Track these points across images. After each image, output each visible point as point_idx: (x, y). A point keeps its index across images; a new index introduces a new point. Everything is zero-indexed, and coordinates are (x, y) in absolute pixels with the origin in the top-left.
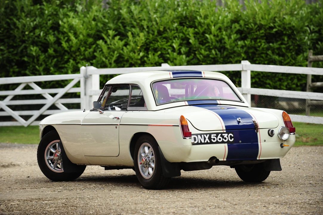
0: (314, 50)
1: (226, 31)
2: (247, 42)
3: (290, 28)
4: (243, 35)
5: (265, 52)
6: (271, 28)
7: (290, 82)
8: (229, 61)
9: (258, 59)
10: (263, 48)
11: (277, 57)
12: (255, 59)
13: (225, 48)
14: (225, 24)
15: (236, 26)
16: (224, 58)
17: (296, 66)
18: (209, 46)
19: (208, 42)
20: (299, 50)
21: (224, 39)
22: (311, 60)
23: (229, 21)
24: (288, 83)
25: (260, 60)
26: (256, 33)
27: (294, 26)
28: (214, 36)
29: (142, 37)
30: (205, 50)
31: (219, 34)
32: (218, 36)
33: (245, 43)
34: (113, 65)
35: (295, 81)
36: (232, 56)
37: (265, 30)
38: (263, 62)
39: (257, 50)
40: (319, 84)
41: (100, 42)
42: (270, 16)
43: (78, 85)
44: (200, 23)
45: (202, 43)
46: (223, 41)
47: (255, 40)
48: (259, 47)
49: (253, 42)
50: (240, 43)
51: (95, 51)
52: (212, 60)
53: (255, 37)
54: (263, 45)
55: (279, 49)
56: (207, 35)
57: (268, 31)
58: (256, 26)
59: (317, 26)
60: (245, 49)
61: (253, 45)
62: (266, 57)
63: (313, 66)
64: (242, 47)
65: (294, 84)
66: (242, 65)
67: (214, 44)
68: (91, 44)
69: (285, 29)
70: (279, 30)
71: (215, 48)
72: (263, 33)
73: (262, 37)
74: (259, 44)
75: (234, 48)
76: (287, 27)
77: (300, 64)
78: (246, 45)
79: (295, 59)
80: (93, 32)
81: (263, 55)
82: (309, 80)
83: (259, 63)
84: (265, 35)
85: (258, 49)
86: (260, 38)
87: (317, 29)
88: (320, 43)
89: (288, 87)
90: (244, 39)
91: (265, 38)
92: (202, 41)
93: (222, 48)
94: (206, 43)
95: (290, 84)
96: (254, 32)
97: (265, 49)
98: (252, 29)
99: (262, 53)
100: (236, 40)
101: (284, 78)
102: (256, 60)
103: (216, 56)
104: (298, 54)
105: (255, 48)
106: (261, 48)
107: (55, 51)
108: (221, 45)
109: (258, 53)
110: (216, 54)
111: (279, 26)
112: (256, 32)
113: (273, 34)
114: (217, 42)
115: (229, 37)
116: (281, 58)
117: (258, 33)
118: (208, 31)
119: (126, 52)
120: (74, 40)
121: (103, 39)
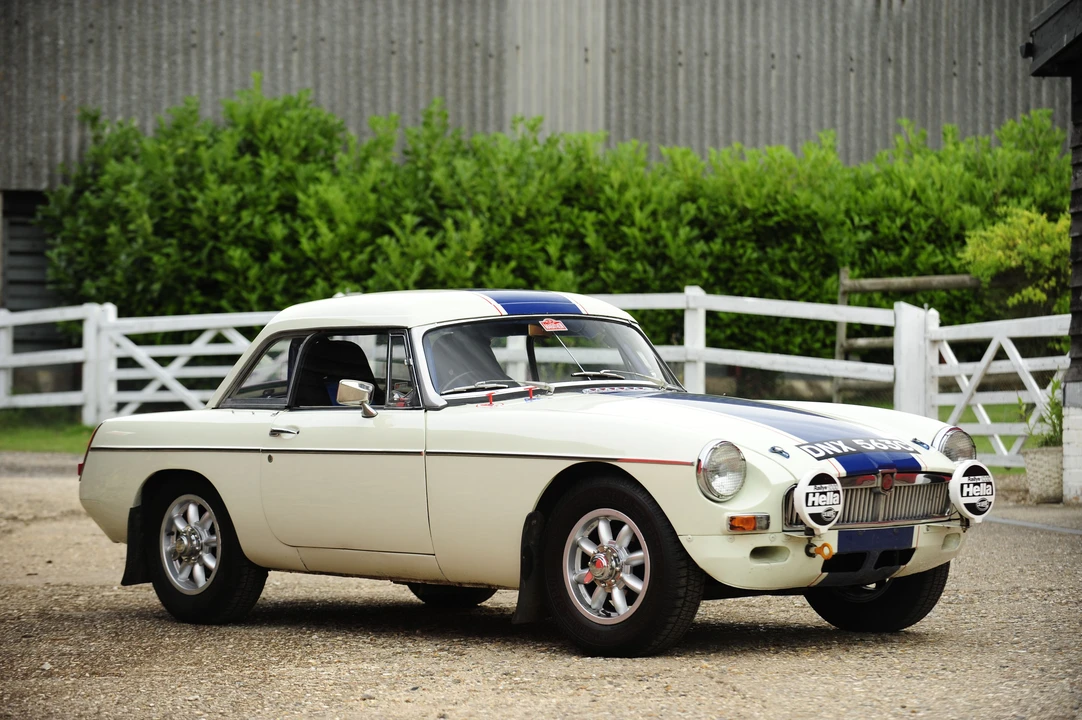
0: (862, 268)
1: (667, 218)
2: (716, 246)
3: (808, 217)
4: (706, 230)
5: (753, 268)
6: (769, 215)
7: (808, 336)
8: (673, 286)
9: (738, 284)
10: (749, 260)
11: (780, 280)
12: (731, 284)
13: (664, 258)
14: (666, 204)
15: (690, 209)
16: (663, 279)
17: (822, 302)
18: (629, 253)
19: (628, 244)
20: (830, 267)
21: (662, 237)
22: (847, 289)
23: (674, 196)
24: (805, 341)
25: (743, 286)
26: (734, 227)
27: (816, 213)
28: (641, 229)
29: (476, 231)
30: (619, 261)
31: (653, 226)
32: (649, 230)
33: (709, 247)
35: (821, 334)
36: (682, 275)
37: (755, 221)
38: (749, 292)
39: (736, 265)
40: (862, 342)
41: (386, 239)
42: (765, 191)
44: (611, 204)
45: (614, 246)
46: (661, 243)
47: (732, 241)
48: (741, 256)
49: (728, 247)
50: (700, 247)
51: (372, 259)
52: (637, 285)
53: (731, 234)
54: (751, 253)
55: (784, 261)
56: (625, 229)
57: (761, 222)
58: (735, 212)
59: (869, 215)
60: (710, 261)
61: (728, 253)
62: (757, 279)
63: (860, 304)
64: (703, 256)
65: (818, 341)
66: (687, 297)
67: (640, 248)
68: (365, 244)
69: (797, 217)
70: (784, 220)
71: (643, 257)
72: (749, 226)
73: (747, 236)
74: (741, 251)
75: (685, 257)
76: (802, 213)
77: (830, 296)
78: (711, 253)
79: (819, 285)
80: (370, 217)
81: (750, 277)
82: (842, 333)
83: (741, 294)
84: (755, 232)
85: (738, 261)
86: (742, 239)
87: (866, 221)
88: (875, 251)
89: (804, 346)
90: (708, 237)
91: (754, 237)
92: (614, 241)
93: (659, 258)
94: (621, 247)
95: (809, 341)
96: (729, 225)
97: (754, 262)
98: (726, 217)
99: (748, 271)
100: (689, 242)
101: (795, 327)
102: (734, 287)
103: (643, 276)
104: (826, 275)
105: (732, 259)
106: (744, 260)
107: (286, 258)
108: (657, 252)
109: (737, 270)
110: (645, 271)
111: (786, 211)
112: (735, 224)
113: (771, 228)
114: (648, 243)
115: (675, 234)
116: (789, 282)
117: (739, 226)
118: (627, 218)
119: (440, 262)
120: (326, 235)
121: (391, 233)
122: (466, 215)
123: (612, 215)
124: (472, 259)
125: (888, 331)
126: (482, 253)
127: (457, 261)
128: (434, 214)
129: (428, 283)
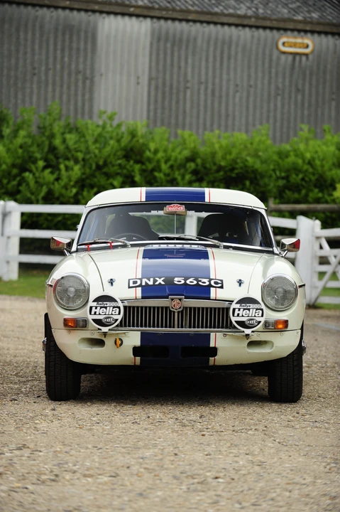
0: (280, 199)
1: (178, 169)
3: (253, 172)
4: (199, 176)
6: (233, 170)
14: (179, 162)
15: (192, 166)
19: (157, 182)
21: (176, 179)
22: (271, 209)
23: (184, 158)
26: (214, 175)
27: (257, 170)
28: (165, 174)
29: (77, 171)
31: (171, 173)
32: (169, 175)
34: (41, 201)
37: (225, 172)
41: (27, 174)
42: (231, 157)
44: (149, 160)
46: (175, 182)
47: (212, 183)
51: (19, 184)
53: (212, 179)
56: (156, 174)
57: (228, 174)
58: (215, 167)
59: (285, 172)
63: (279, 217)
68: (16, 176)
69: (247, 172)
70: (240, 173)
72: (222, 175)
73: (220, 180)
76: (249, 170)
80: (19, 161)
86: (218, 182)
87: (283, 175)
88: (287, 191)
92: (150, 180)
96: (212, 174)
98: (210, 170)
100: (190, 182)
111: (241, 168)
112: (215, 173)
113: (233, 177)
114: (168, 182)
115: (183, 178)
117: (216, 175)
118: (158, 168)
119: (57, 187)
121: (30, 171)
122: (71, 163)
123: (150, 166)
124: (74, 186)
126: (79, 184)
127: (66, 187)
128: (54, 162)
129: (49, 199)
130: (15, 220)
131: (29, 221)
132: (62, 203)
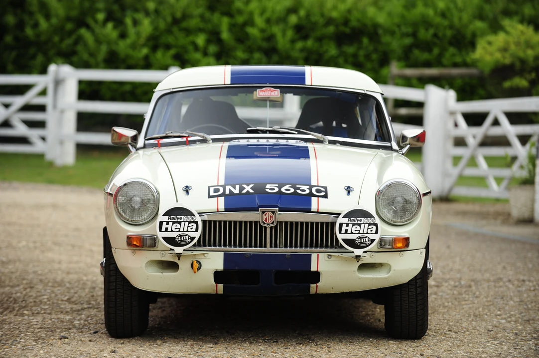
1: (277, 24)
2: (310, 43)
4: (303, 33)
6: (346, 23)
13: (274, 50)
15: (293, 19)
18: (250, 46)
19: (249, 40)
21: (274, 36)
22: (394, 75)
26: (322, 30)
28: (260, 30)
29: (147, 26)
30: (244, 51)
31: (268, 28)
32: (265, 31)
33: (305, 45)
34: (102, 65)
37: (337, 26)
40: (403, 111)
41: (83, 31)
42: (345, 6)
43: (43, 93)
44: (240, 12)
45: (240, 41)
46: (273, 40)
47: (320, 40)
49: (317, 45)
50: (299, 45)
51: (76, 43)
53: (320, 35)
55: (355, 56)
56: (248, 29)
57: (341, 28)
58: (323, 20)
60: (305, 53)
61: (316, 49)
64: (301, 51)
67: (258, 43)
68: (70, 33)
70: (356, 27)
71: (260, 49)
73: (330, 38)
74: (326, 49)
75: (289, 51)
78: (306, 49)
80: (74, 13)
84: (336, 35)
86: (327, 39)
90: (305, 38)
91: (335, 39)
92: (240, 38)
93: (270, 51)
96: (318, 29)
98: (316, 24)
100: (292, 42)
107: (16, 39)
108: (270, 46)
111: (357, 20)
112: (322, 28)
113: (348, 33)
114: (264, 40)
117: (325, 30)
118: (250, 22)
119: (123, 47)
120: (43, 24)
121: (88, 27)
122: (140, 16)
123: (240, 19)
124: (144, 45)
125: (420, 105)
126: (151, 43)
127: (134, 46)
128: (118, 14)
129: (113, 61)
130: (71, 90)
131: (88, 91)
132: (130, 67)
